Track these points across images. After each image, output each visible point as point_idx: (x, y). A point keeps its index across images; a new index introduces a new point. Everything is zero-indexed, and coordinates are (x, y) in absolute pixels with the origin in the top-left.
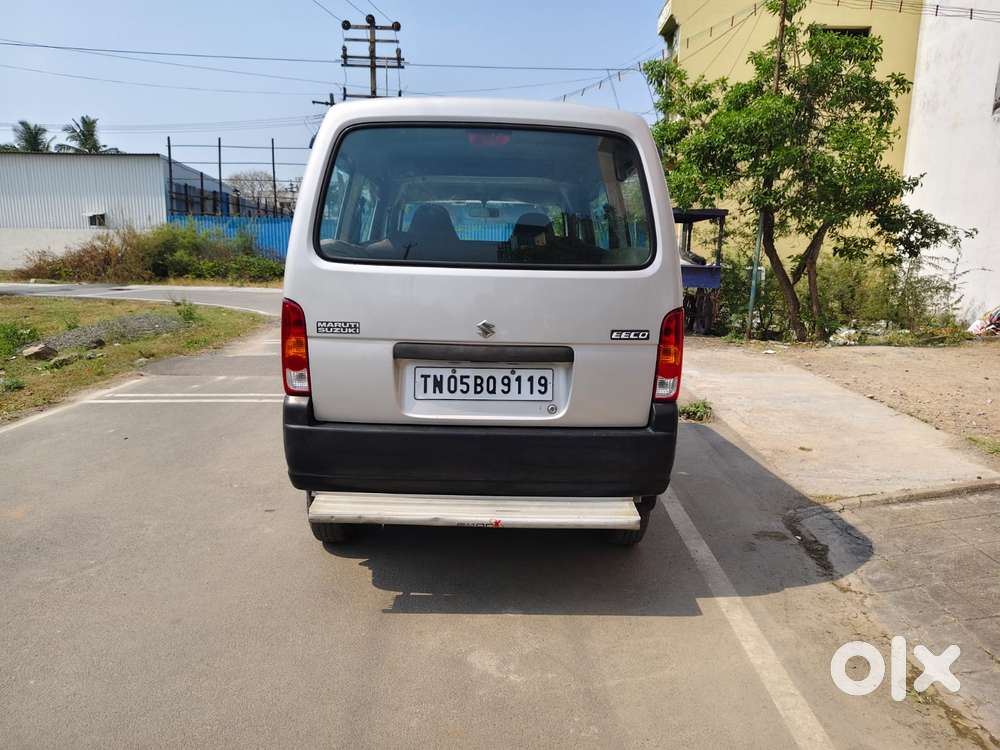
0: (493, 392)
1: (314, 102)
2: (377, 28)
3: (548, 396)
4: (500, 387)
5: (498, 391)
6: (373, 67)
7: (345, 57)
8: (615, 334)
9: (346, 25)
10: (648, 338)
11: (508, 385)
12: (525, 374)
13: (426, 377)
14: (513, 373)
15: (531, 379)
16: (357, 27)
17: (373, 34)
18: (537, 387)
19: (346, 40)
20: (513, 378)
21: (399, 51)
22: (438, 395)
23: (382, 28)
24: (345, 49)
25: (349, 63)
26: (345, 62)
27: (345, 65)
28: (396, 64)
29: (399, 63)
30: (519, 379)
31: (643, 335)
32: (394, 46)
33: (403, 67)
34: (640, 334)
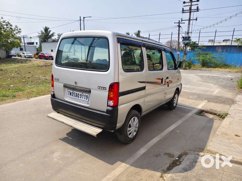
0: (78, 97)
1: (175, 23)
2: (193, 2)
3: (87, 100)
4: (80, 96)
5: (79, 97)
6: (190, 12)
7: (183, 10)
8: (99, 87)
9: (184, 3)
10: (106, 90)
11: (81, 96)
12: (84, 94)
13: (69, 92)
14: (82, 93)
15: (85, 96)
16: (187, 3)
17: (191, 4)
18: (86, 98)
19: (184, 6)
20: (82, 95)
21: (198, 7)
22: (70, 96)
23: (194, 2)
24: (183, 9)
25: (184, 12)
26: (183, 12)
27: (183, 13)
28: (197, 11)
29: (197, 10)
30: (83, 95)
31: (105, 89)
32: (197, 6)
33: (199, 11)
34: (104, 88)
